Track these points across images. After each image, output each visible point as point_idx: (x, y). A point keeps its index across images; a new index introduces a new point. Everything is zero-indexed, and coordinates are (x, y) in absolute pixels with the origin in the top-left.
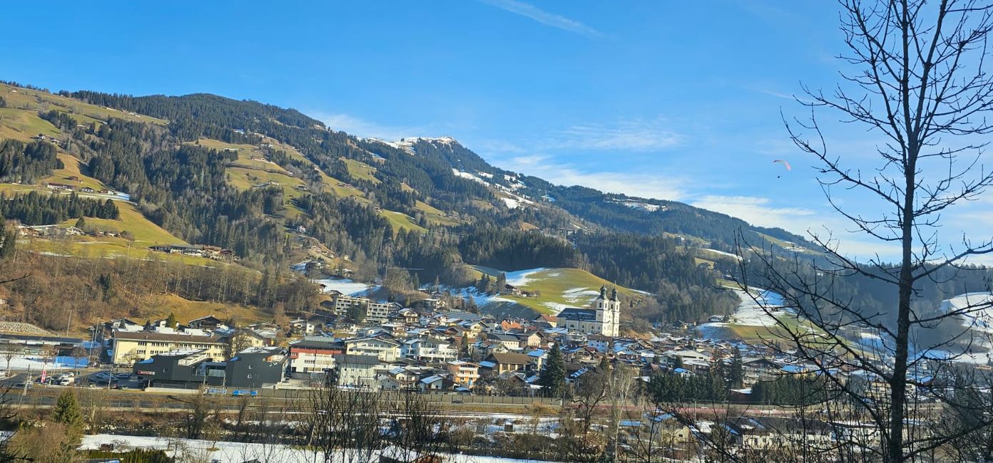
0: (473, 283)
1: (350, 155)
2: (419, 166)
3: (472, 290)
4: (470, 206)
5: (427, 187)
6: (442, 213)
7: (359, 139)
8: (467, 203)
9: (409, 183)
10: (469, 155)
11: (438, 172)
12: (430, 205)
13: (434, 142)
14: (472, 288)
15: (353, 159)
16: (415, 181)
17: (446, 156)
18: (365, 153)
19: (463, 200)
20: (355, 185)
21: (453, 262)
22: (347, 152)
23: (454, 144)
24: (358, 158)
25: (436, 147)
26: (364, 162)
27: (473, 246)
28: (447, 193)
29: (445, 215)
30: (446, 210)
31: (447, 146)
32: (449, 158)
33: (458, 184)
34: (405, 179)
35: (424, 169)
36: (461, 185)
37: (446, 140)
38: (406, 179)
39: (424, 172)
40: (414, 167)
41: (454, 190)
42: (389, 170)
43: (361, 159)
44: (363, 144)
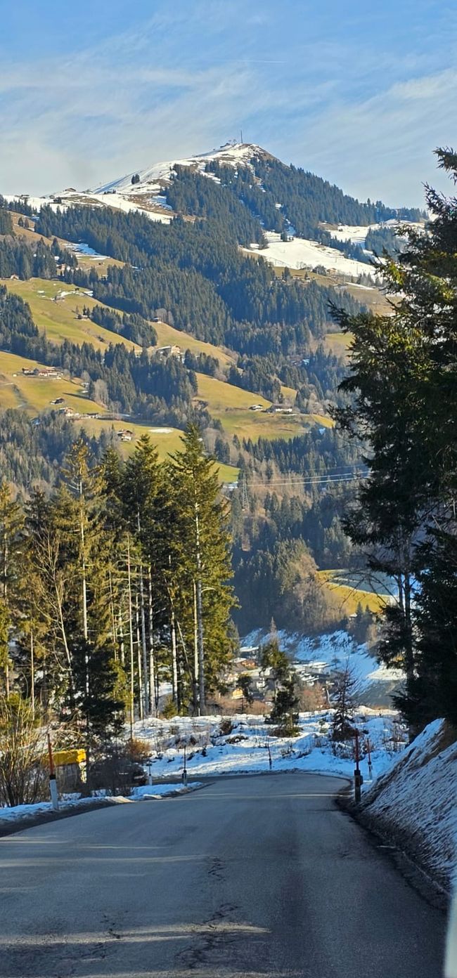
0: (342, 625)
1: (28, 268)
2: (184, 264)
3: (341, 641)
4: (319, 353)
5: (215, 319)
6: (258, 402)
7: (36, 203)
8: (312, 346)
9: (171, 319)
10: (301, 184)
11: (233, 273)
12: (229, 382)
13: (212, 167)
14: (342, 636)
15: (36, 276)
16: (186, 312)
17: (246, 200)
18: (56, 251)
19: (300, 339)
20: (58, 364)
21: (298, 579)
22: (20, 261)
23: (263, 163)
24: (47, 272)
25: (217, 180)
26: (61, 278)
27: (332, 530)
28: (262, 326)
29: (268, 405)
30: (265, 390)
31: (244, 172)
32: (252, 205)
33: (285, 301)
34: (161, 312)
35: (199, 268)
36: (292, 301)
37: (238, 155)
38: (164, 310)
39: (201, 279)
40: (177, 270)
41: (275, 317)
42: (120, 295)
43: (53, 272)
44: (47, 221)
